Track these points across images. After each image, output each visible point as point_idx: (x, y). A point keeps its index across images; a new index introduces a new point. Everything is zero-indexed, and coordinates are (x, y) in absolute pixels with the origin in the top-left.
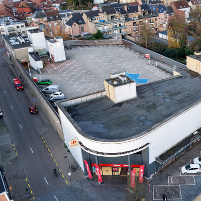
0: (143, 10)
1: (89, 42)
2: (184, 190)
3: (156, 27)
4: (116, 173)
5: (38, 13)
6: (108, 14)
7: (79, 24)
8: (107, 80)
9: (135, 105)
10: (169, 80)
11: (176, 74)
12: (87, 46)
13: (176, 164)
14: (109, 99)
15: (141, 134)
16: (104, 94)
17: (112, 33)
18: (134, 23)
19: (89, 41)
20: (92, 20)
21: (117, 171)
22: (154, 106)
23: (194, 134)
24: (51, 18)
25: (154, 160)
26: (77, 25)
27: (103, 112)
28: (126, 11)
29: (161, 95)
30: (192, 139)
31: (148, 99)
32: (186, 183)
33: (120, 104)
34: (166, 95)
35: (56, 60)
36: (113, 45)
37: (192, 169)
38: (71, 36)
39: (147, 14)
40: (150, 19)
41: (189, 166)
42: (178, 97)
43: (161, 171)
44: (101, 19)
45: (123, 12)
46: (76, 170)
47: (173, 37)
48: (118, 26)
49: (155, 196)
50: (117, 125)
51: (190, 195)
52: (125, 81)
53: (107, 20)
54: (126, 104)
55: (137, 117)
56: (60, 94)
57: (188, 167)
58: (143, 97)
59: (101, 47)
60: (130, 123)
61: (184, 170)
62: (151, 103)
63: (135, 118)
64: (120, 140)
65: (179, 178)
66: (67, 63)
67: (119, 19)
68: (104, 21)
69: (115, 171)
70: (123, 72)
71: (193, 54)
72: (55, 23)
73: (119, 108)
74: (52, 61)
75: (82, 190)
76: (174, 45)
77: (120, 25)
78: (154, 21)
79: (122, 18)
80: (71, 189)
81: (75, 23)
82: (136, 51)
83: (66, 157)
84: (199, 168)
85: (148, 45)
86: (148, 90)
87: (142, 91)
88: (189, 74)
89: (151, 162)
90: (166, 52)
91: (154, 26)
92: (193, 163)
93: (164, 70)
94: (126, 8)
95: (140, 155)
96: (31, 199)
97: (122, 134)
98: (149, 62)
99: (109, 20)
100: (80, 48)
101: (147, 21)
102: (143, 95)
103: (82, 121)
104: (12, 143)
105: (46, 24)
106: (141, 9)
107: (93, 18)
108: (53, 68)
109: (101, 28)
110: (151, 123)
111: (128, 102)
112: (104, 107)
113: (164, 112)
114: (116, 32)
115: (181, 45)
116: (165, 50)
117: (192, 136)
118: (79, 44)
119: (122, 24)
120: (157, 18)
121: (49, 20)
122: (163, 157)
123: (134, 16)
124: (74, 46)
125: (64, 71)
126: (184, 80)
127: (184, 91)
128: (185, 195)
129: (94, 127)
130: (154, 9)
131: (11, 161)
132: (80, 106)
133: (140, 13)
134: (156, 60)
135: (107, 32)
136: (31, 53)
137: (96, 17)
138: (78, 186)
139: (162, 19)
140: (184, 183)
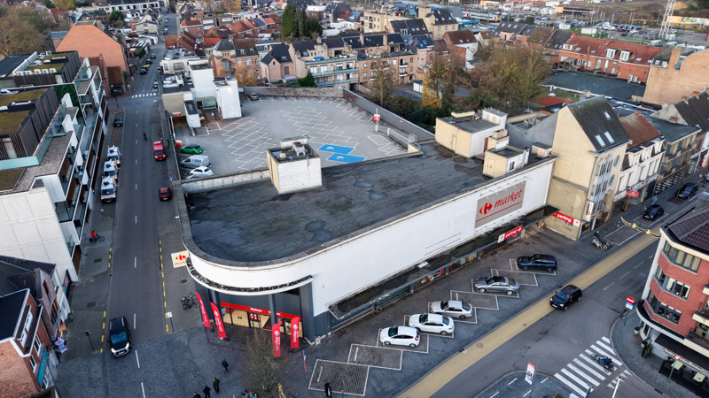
0: (392, 43)
1: (289, 91)
2: (374, 377)
3: (411, 73)
4: (256, 325)
5: (223, 43)
6: (330, 47)
7: (280, 61)
8: (272, 151)
9: (313, 200)
10: (394, 160)
11: (412, 149)
12: (285, 97)
13: (373, 322)
14: (273, 185)
15: (293, 257)
16: (266, 174)
17: (333, 78)
18: (372, 64)
19: (288, 89)
20: (302, 55)
21: (258, 321)
22: (348, 205)
23: (420, 266)
24: (242, 51)
25: (325, 309)
26: (277, 63)
27: (251, 208)
28: (363, 43)
29: (369, 185)
30: (411, 276)
31: (341, 191)
32: (383, 363)
33: (287, 196)
34: (378, 187)
35: (225, 116)
36: (328, 98)
37: (400, 337)
38: (267, 81)
39: (397, 50)
40: (401, 58)
41: (396, 330)
42: (399, 193)
43: (342, 332)
44: (318, 55)
45: (356, 45)
46: (190, 307)
47: (431, 87)
48: (345, 67)
49: (315, 381)
50: (265, 233)
51: (383, 389)
52: (301, 154)
53: (327, 58)
54: (298, 197)
55: (308, 222)
56: (206, 171)
57: (393, 332)
58: (334, 187)
59: (307, 100)
60: (290, 234)
61: (384, 336)
62: (343, 199)
63: (303, 225)
64: (251, 263)
65: (373, 351)
66: (241, 122)
67: (348, 57)
68: (322, 59)
69: (253, 320)
70: (303, 138)
71: (449, 115)
72: (249, 61)
73: (283, 202)
74: (218, 117)
75: (187, 348)
76: (431, 103)
77: (348, 66)
78: (408, 61)
79: (354, 54)
80: (170, 343)
81: (274, 60)
82: (361, 109)
83: (184, 281)
84: (415, 336)
85: (384, 99)
86: (348, 175)
87: (335, 176)
88: (435, 152)
89: (316, 313)
90: (413, 113)
91: (408, 70)
92: (407, 325)
93: (399, 143)
94: (361, 39)
95: (295, 297)
96: (96, 352)
97: (266, 252)
98: (377, 127)
99: (331, 57)
100: (272, 100)
101: (395, 62)
102: (336, 183)
103: (208, 219)
104: (112, 246)
105: (233, 60)
106: (389, 41)
107: (305, 53)
108: (215, 127)
109: (314, 71)
110: (328, 236)
111: (303, 193)
112: (258, 199)
113: (360, 219)
114: (341, 78)
115: (443, 104)
116: (413, 110)
117: (415, 269)
118: (273, 94)
119: (351, 65)
120: (415, 57)
121: (238, 54)
122: (343, 305)
123: (374, 52)
124: (264, 97)
125: (231, 134)
126: (423, 162)
127: (415, 183)
128: (374, 389)
129: (224, 233)
130: (411, 42)
131: (95, 277)
132: (218, 193)
133: (386, 47)
134: (390, 125)
135: (325, 77)
136: (187, 103)
137: (310, 52)
138: (183, 339)
139: (423, 59)
140: (380, 362)
